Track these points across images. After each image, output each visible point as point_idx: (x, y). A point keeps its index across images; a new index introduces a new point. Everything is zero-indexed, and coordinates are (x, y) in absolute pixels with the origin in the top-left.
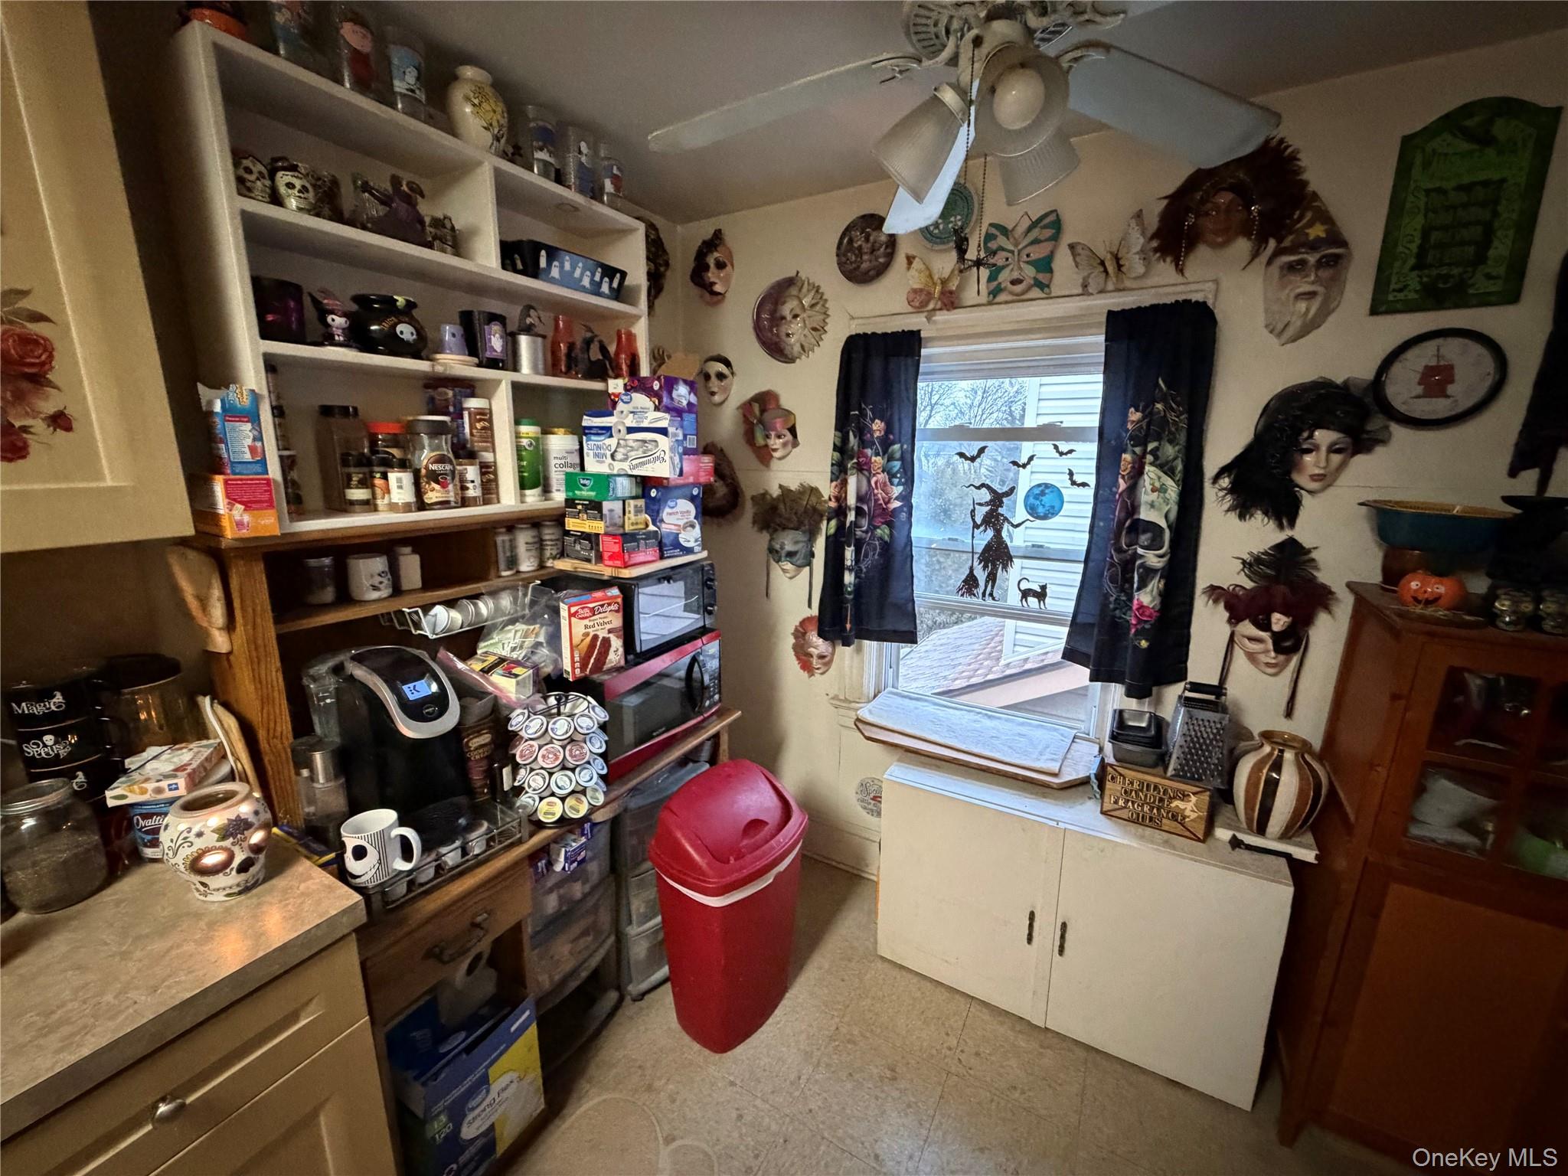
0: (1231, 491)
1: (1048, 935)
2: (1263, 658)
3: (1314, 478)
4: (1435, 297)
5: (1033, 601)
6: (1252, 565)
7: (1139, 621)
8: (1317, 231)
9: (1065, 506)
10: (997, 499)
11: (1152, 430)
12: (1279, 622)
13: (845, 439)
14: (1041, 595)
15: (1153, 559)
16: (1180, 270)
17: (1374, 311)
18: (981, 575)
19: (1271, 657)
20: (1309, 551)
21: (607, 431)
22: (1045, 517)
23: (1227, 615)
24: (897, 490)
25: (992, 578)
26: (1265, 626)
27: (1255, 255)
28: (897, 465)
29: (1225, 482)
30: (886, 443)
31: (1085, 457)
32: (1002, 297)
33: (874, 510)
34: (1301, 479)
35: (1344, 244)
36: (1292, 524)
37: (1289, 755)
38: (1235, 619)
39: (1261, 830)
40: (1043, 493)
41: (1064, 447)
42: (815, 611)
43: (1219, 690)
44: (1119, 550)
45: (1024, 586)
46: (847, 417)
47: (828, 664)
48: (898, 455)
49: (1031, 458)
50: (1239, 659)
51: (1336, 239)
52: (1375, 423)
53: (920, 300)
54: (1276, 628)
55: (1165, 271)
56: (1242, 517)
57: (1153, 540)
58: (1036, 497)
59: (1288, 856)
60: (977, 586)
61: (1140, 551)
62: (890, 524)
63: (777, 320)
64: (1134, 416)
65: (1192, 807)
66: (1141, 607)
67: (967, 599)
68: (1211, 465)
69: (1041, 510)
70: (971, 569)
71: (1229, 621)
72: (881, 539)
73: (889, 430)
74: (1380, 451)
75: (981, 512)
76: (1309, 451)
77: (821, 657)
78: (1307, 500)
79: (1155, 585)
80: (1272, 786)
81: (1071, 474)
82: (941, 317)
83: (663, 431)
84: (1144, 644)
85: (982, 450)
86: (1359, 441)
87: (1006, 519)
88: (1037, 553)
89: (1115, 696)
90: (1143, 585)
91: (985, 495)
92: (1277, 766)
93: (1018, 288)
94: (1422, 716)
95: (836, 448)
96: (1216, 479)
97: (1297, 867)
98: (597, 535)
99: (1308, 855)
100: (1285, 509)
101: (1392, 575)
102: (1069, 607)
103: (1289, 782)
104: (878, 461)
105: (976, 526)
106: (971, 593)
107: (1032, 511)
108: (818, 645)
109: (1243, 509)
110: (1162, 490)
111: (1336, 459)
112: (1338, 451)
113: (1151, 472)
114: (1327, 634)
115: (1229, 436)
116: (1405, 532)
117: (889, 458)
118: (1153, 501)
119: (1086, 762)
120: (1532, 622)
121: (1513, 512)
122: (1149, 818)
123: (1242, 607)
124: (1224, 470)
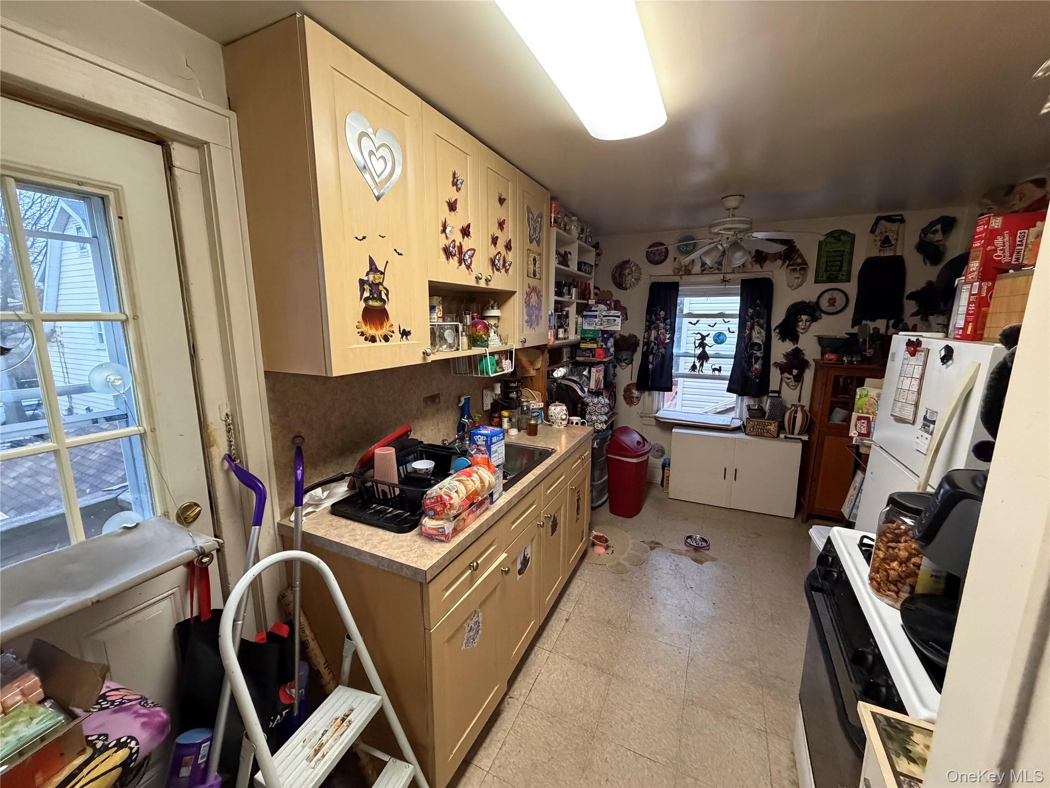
0: (779, 333)
1: (730, 475)
2: (791, 384)
3: (802, 329)
4: (831, 280)
5: (717, 373)
6: (787, 356)
7: (756, 373)
8: (799, 261)
9: (728, 339)
10: (703, 338)
11: (758, 315)
12: (795, 372)
13: (651, 317)
14: (719, 370)
15: (759, 354)
16: (762, 267)
17: (815, 282)
18: (698, 365)
19: (793, 383)
20: (802, 351)
21: (595, 316)
22: (720, 343)
23: (780, 372)
24: (668, 336)
25: (702, 365)
26: (791, 373)
27: (783, 265)
28: (668, 327)
29: (777, 331)
30: (665, 319)
31: (734, 324)
32: (705, 273)
33: (660, 342)
34: (799, 330)
35: (806, 264)
36: (797, 343)
37: (799, 409)
38: (782, 373)
39: (793, 434)
40: (720, 335)
41: (726, 320)
42: (635, 380)
43: (779, 392)
44: (747, 352)
45: (713, 367)
46: (651, 309)
47: (639, 401)
48: (669, 323)
49: (715, 324)
50: (784, 384)
51: (805, 263)
52: (817, 313)
53: (677, 271)
54: (794, 374)
55: (757, 267)
56: (783, 341)
57: (759, 348)
58: (717, 337)
59: (800, 439)
60: (696, 368)
61: (755, 352)
62: (665, 348)
63: (621, 275)
64: (751, 311)
65: (773, 428)
66: (756, 369)
67: (693, 373)
68: (773, 326)
69: (719, 341)
70: (694, 362)
71: (781, 374)
72: (661, 353)
73: (666, 315)
74: (819, 321)
75: (698, 342)
76: (800, 321)
77: (637, 398)
78: (801, 335)
79: (760, 362)
80: (795, 418)
81: (729, 329)
82: (685, 277)
83: (618, 317)
84: (757, 380)
85: (698, 321)
86: (814, 319)
87: (707, 345)
88: (717, 356)
89: (747, 401)
90: (756, 362)
91: (699, 337)
92: (796, 412)
93: (712, 270)
94: (830, 389)
95: (647, 320)
96: (775, 330)
97: (804, 442)
98: (595, 349)
99: (805, 438)
100: (795, 338)
101: (823, 354)
102: (729, 374)
103: (799, 416)
104: (662, 325)
105: (696, 347)
106: (694, 371)
107: (716, 341)
108: (636, 393)
109: (783, 339)
110: (760, 333)
111: (808, 323)
112: (808, 321)
113: (757, 328)
114: (809, 375)
115: (778, 316)
116: (825, 343)
117: (666, 325)
118: (758, 336)
119: (738, 423)
120: (851, 362)
121: (848, 336)
122: (760, 434)
123: (784, 369)
124: (777, 327)
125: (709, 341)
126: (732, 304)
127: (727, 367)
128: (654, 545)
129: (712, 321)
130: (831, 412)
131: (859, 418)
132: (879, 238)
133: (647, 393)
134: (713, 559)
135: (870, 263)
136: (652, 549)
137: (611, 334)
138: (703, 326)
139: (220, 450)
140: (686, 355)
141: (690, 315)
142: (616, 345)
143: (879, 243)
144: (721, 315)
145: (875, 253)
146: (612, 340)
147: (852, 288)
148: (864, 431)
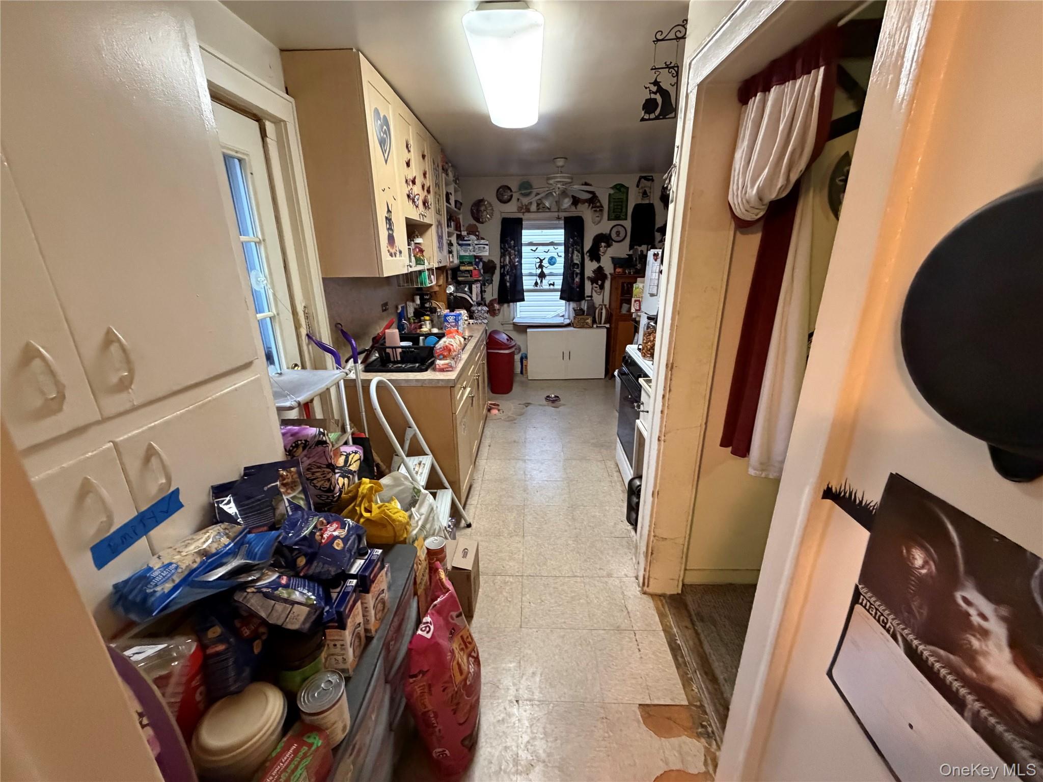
0: (589, 256)
1: (566, 357)
3: (602, 252)
4: (617, 218)
5: (552, 287)
6: (594, 272)
7: (577, 285)
8: (598, 204)
9: (557, 261)
10: (541, 261)
11: (575, 243)
12: (600, 282)
13: (505, 246)
15: (578, 271)
16: (576, 208)
17: (608, 220)
18: (539, 281)
19: (599, 290)
21: (469, 245)
22: (553, 265)
24: (517, 260)
25: (541, 281)
26: (597, 284)
27: (589, 206)
28: (517, 253)
29: (588, 254)
30: (514, 247)
31: (561, 249)
32: (540, 210)
33: (512, 265)
34: (600, 253)
36: (600, 263)
37: (603, 307)
38: (592, 284)
39: (601, 324)
40: (552, 259)
41: (556, 247)
42: (496, 296)
43: (591, 297)
44: (571, 270)
45: (549, 283)
46: (504, 239)
47: (499, 312)
48: (517, 250)
49: (548, 250)
50: (594, 291)
51: (602, 207)
52: (611, 241)
53: (520, 209)
54: (599, 284)
55: (573, 208)
57: (577, 267)
59: (605, 327)
61: (575, 269)
62: (516, 269)
63: (478, 211)
64: (571, 240)
65: (589, 321)
66: (576, 281)
67: (536, 288)
72: (514, 273)
73: (514, 243)
74: (612, 247)
76: (601, 247)
77: (498, 310)
78: (602, 257)
79: (579, 276)
80: (601, 313)
81: (558, 253)
82: (526, 214)
83: (487, 245)
84: (578, 290)
85: (537, 249)
86: (609, 245)
88: (551, 274)
89: (573, 305)
90: (576, 277)
91: (538, 260)
92: (602, 310)
94: (620, 292)
95: (501, 248)
96: (586, 254)
97: (607, 328)
98: (471, 270)
99: (608, 326)
100: (598, 260)
101: (615, 270)
102: (560, 287)
103: (604, 311)
104: (512, 251)
107: (550, 263)
108: (497, 306)
109: (591, 260)
110: (578, 256)
111: (605, 249)
112: (605, 247)
113: (576, 252)
114: (607, 284)
115: (588, 245)
116: (616, 262)
117: (515, 251)
118: (577, 260)
119: (567, 321)
120: (630, 273)
121: (627, 256)
122: (583, 326)
123: (593, 281)
124: (587, 252)
125: (545, 263)
126: (559, 235)
127: (559, 282)
128: (527, 405)
129: (546, 248)
130: (621, 307)
131: (636, 301)
132: (641, 191)
133: (506, 305)
134: (564, 405)
135: (637, 207)
136: (527, 406)
137: (480, 258)
138: (541, 252)
139: (304, 331)
140: (531, 275)
141: (531, 244)
142: (484, 267)
143: (641, 195)
144: (552, 244)
145: (640, 202)
146: (481, 264)
147: (628, 224)
148: (638, 308)
